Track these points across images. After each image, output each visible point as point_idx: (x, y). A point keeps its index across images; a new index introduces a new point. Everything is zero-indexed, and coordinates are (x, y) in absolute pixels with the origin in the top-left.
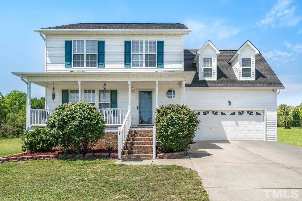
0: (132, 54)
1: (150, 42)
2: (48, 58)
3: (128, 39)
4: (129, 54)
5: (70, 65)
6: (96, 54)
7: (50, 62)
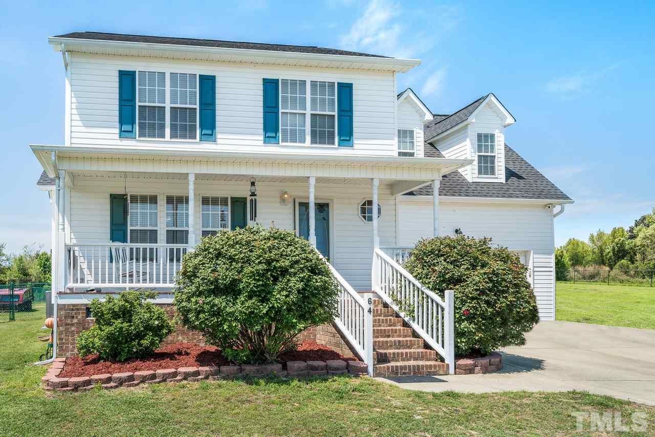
0: (281, 111)
1: (323, 84)
2: (75, 111)
3: (271, 75)
4: (275, 110)
5: (132, 132)
6: (196, 109)
7: (80, 123)
